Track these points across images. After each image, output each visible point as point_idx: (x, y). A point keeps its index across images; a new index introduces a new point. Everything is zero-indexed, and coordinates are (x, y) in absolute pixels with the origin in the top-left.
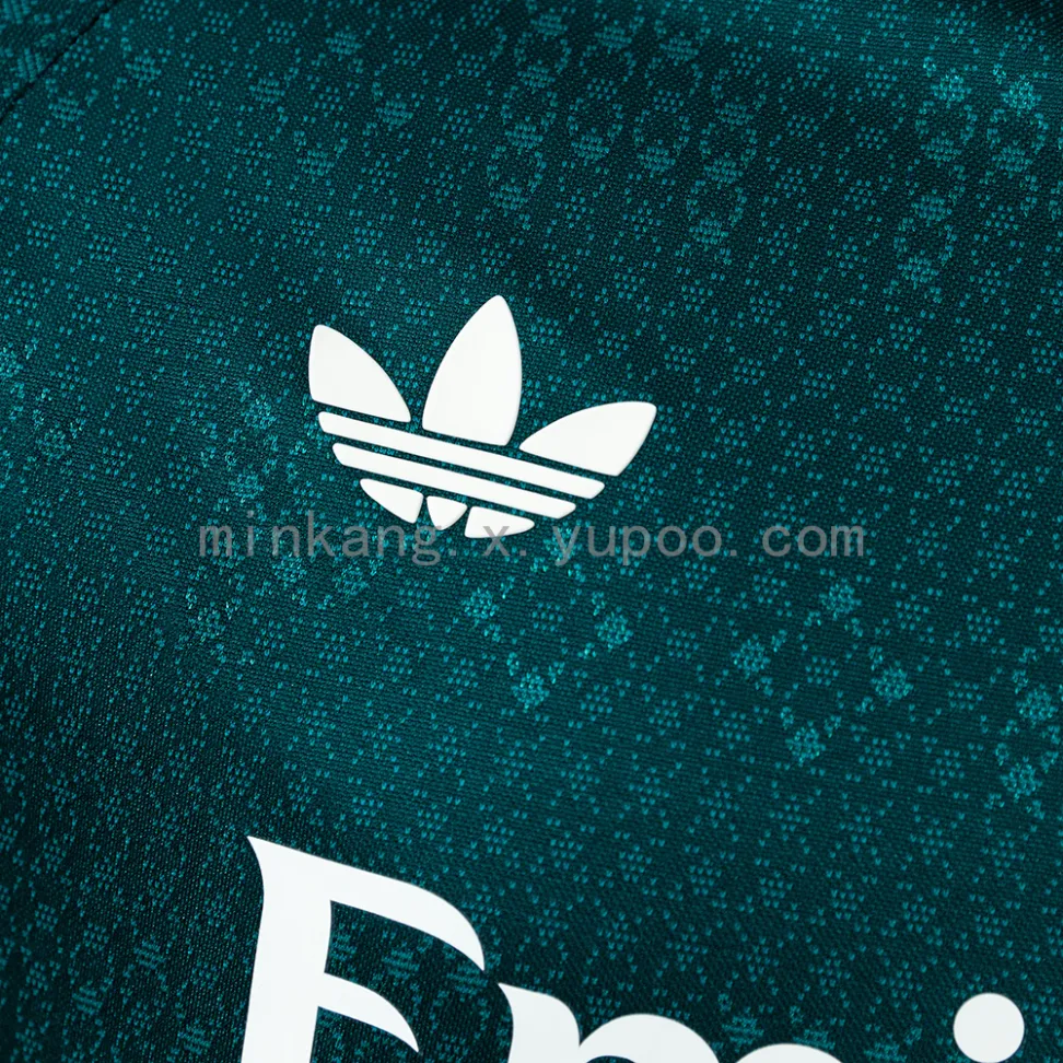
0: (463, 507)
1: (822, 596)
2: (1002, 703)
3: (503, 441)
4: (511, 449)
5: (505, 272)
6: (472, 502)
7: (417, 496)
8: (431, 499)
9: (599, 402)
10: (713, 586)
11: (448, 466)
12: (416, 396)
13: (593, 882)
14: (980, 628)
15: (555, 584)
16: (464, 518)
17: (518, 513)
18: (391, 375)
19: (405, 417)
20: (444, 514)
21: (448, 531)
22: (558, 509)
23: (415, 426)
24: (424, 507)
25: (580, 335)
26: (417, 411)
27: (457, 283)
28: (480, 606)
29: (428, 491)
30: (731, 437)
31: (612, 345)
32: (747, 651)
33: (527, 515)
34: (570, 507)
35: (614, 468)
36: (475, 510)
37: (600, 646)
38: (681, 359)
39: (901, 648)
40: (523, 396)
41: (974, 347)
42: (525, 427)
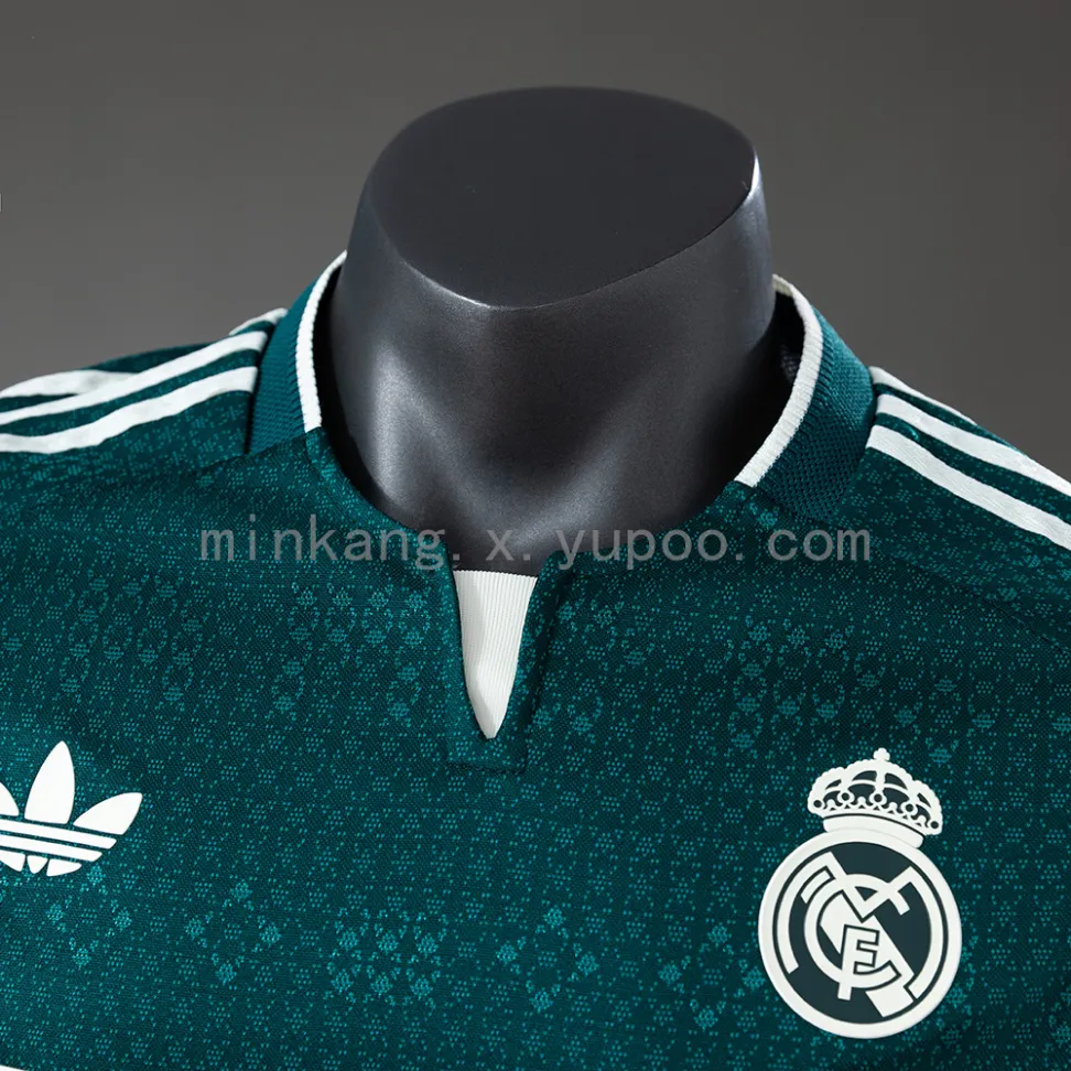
0: (45, 860)
1: (231, 890)
2: (330, 940)
3: (64, 820)
4: (69, 826)
5: (66, 728)
6: (50, 857)
7: (22, 856)
8: (30, 858)
9: (114, 795)
10: (173, 891)
11: (38, 838)
12: (22, 802)
13: (118, 1060)
14: (317, 898)
15: (93, 898)
16: (46, 865)
17: (73, 860)
18: (10, 791)
19: (16, 812)
20: (36, 865)
21: (39, 874)
22: (93, 856)
23: (21, 818)
24: (26, 862)
25: (103, 759)
26: (22, 810)
27: (41, 737)
28: (56, 914)
29: (28, 853)
30: (182, 806)
31: (121, 762)
32: (193, 925)
33: (78, 861)
34: (99, 854)
35: (121, 832)
36: (52, 861)
37: (116, 929)
38: (156, 766)
39: (275, 915)
40: (76, 795)
41: (313, 744)
42: (76, 814)
